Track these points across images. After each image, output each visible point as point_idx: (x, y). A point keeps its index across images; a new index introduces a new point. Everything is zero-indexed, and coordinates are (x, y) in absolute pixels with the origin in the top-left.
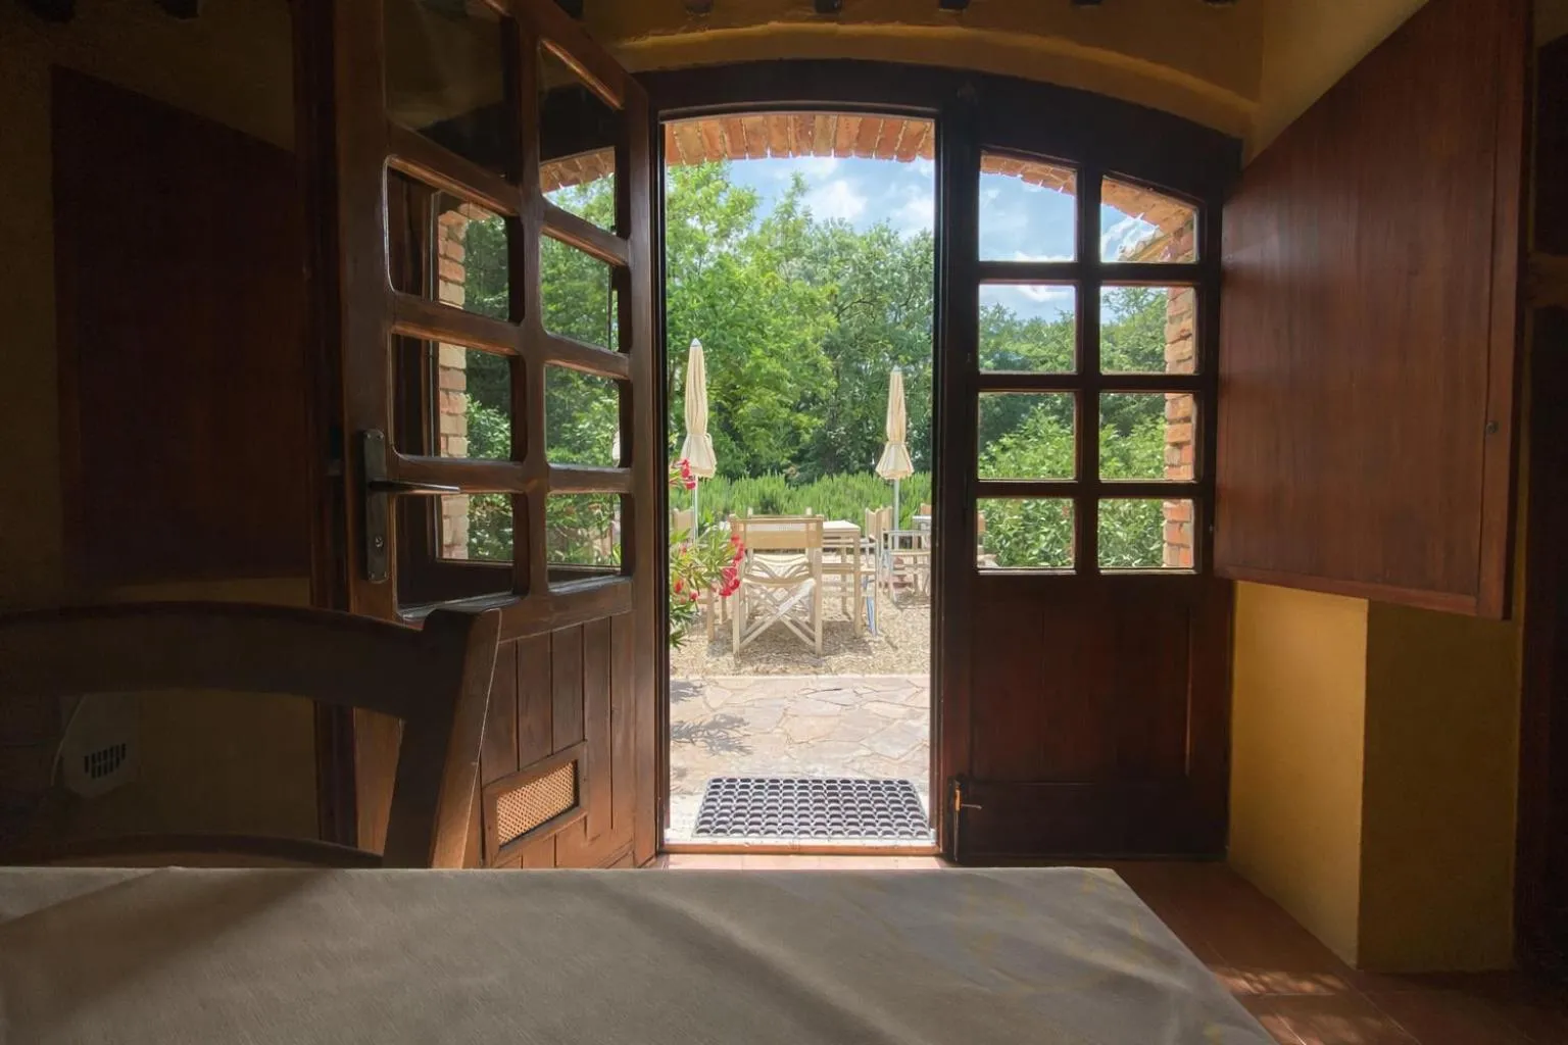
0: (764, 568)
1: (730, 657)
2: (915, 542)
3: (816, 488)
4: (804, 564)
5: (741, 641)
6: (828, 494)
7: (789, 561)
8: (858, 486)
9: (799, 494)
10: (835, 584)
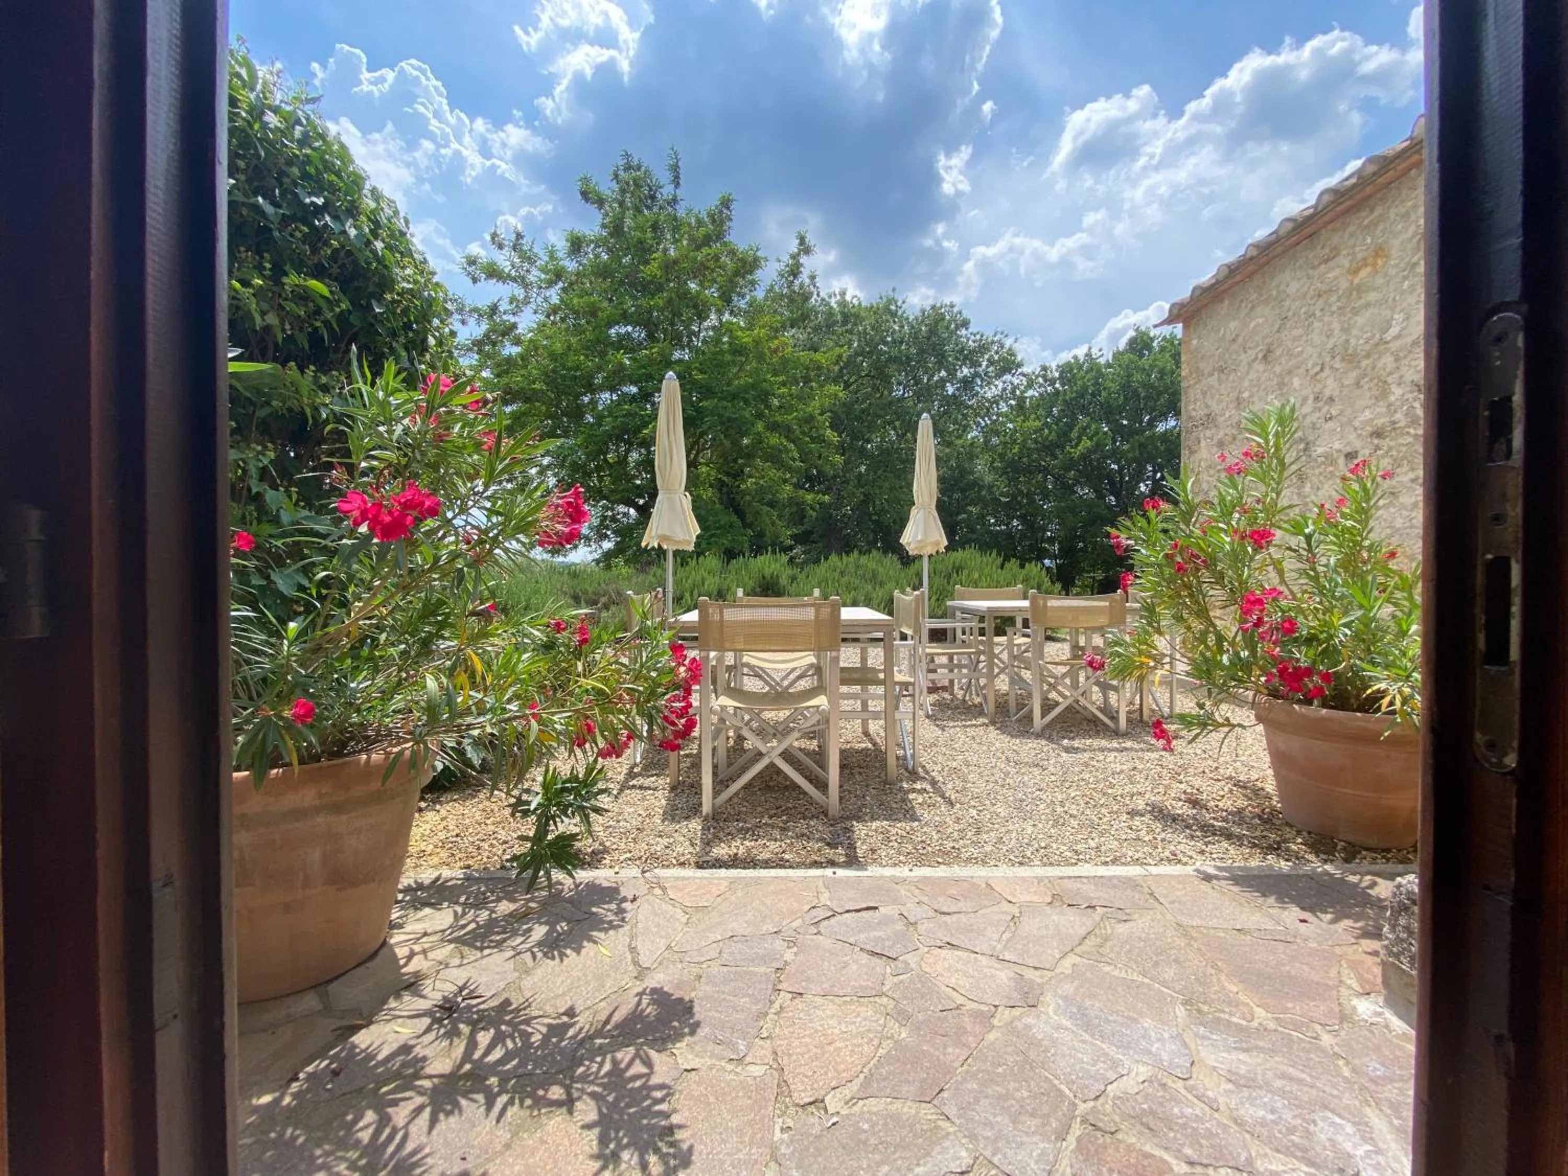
0: (757, 673)
1: (695, 825)
2: (949, 635)
3: (823, 569)
4: (812, 665)
5: (716, 793)
6: (837, 575)
7: (793, 660)
8: (872, 565)
9: (803, 576)
10: (854, 696)
